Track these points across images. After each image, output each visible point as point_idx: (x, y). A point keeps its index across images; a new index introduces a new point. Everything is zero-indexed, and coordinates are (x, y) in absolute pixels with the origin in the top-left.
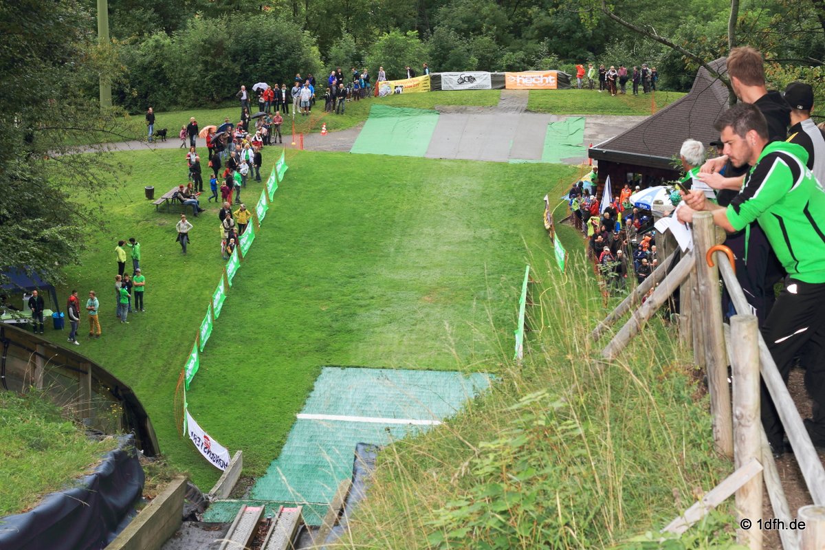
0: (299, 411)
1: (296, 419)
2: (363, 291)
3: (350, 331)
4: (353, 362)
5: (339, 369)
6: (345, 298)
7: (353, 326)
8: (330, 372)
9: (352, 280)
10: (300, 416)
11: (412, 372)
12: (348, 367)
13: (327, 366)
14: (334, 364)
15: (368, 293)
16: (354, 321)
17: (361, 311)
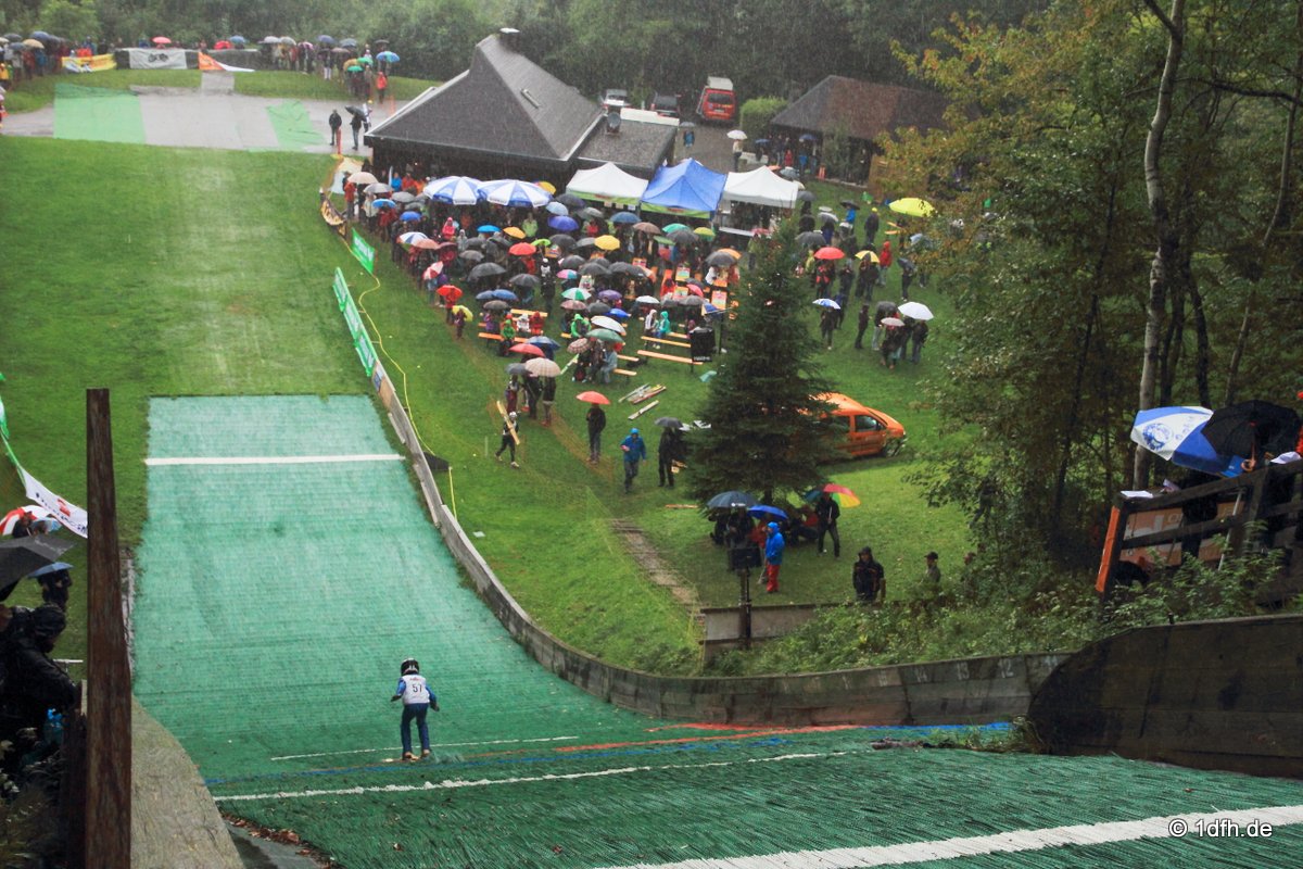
0: (145, 455)
1: (145, 466)
2: (153, 302)
3: (161, 352)
4: (185, 390)
5: (170, 399)
6: (135, 312)
7: (161, 345)
8: (159, 404)
9: (132, 289)
10: (149, 462)
11: (258, 398)
12: (179, 396)
13: (152, 396)
14: (159, 392)
15: (159, 304)
16: (159, 338)
17: (160, 327)
